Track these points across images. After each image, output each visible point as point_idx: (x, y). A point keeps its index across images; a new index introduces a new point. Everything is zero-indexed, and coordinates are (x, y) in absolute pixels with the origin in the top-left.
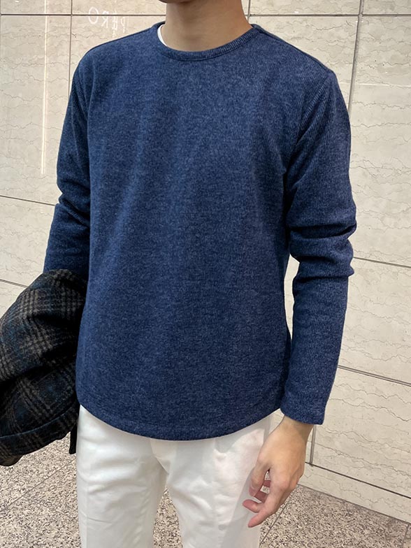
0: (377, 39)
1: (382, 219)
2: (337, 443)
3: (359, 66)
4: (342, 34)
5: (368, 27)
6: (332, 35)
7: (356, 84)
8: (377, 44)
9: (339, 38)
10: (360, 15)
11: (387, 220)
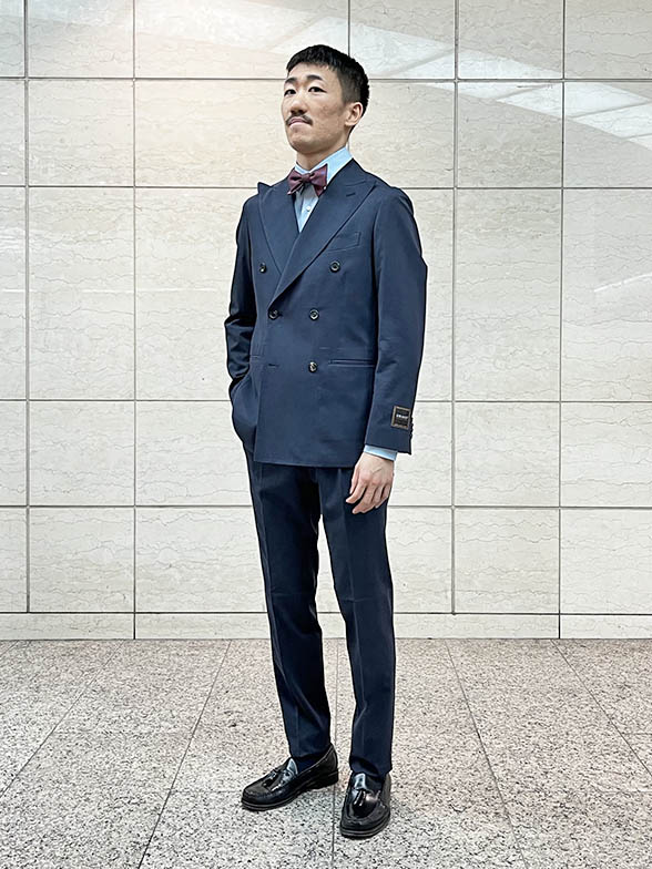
0: (473, 208)
1: (494, 363)
2: (477, 583)
3: (459, 231)
4: (440, 204)
5: (464, 198)
6: (430, 205)
7: (458, 247)
8: (472, 212)
9: (439, 209)
10: (455, 188)
11: (498, 363)
